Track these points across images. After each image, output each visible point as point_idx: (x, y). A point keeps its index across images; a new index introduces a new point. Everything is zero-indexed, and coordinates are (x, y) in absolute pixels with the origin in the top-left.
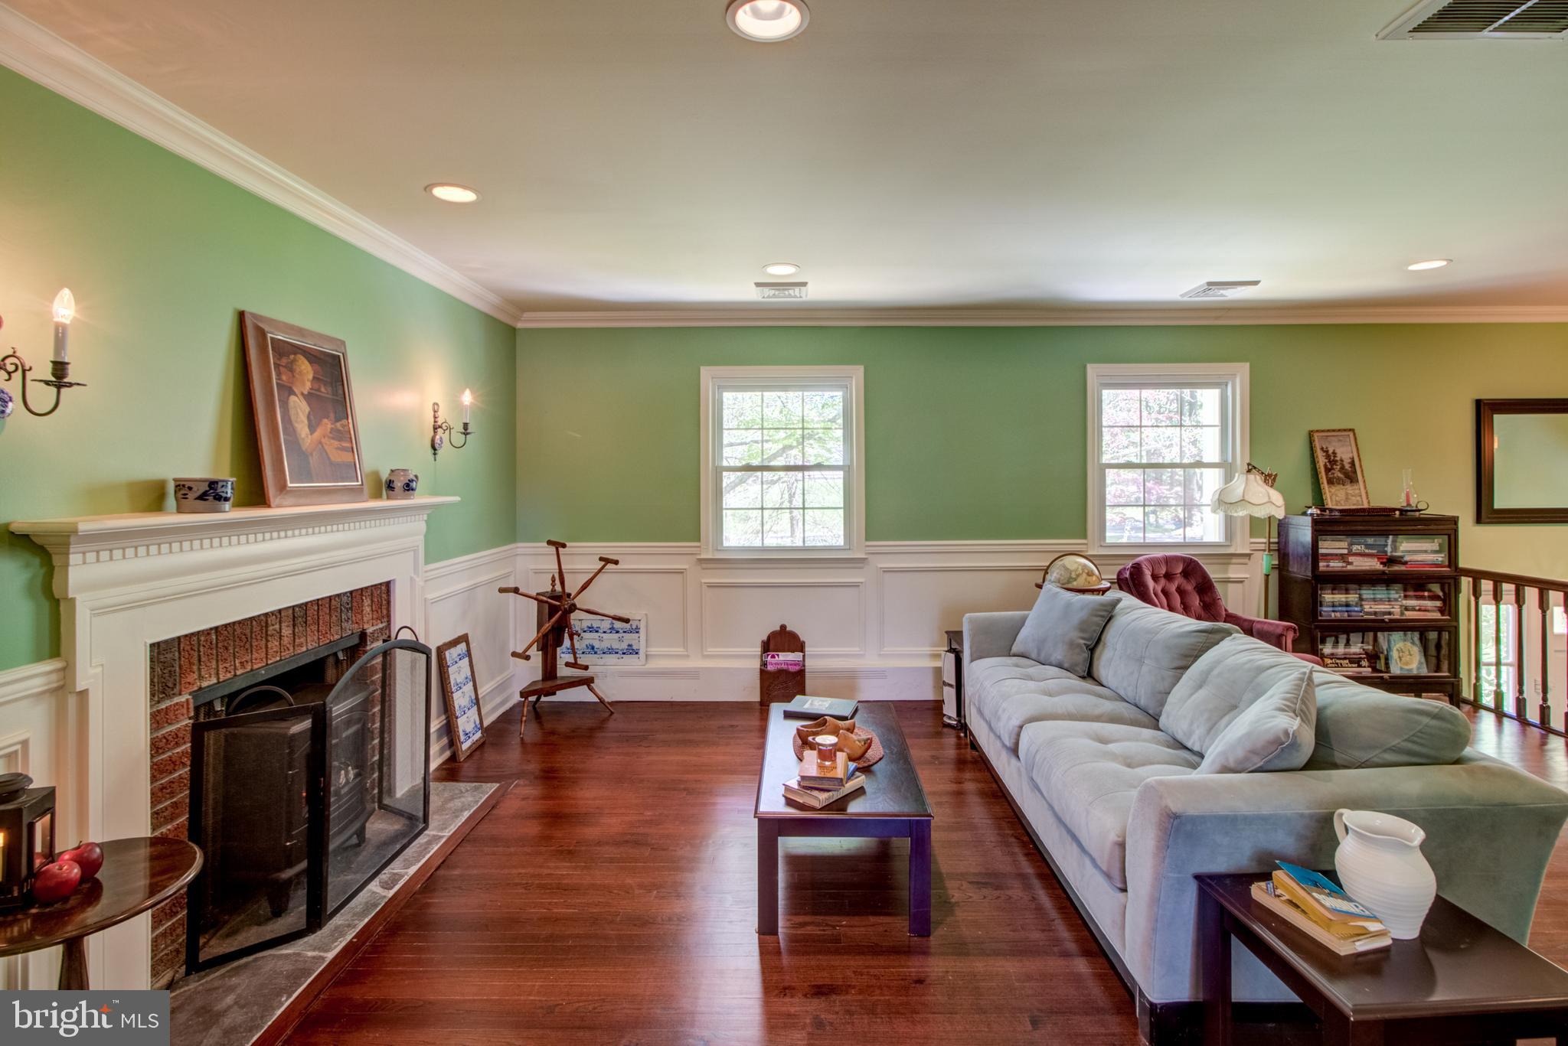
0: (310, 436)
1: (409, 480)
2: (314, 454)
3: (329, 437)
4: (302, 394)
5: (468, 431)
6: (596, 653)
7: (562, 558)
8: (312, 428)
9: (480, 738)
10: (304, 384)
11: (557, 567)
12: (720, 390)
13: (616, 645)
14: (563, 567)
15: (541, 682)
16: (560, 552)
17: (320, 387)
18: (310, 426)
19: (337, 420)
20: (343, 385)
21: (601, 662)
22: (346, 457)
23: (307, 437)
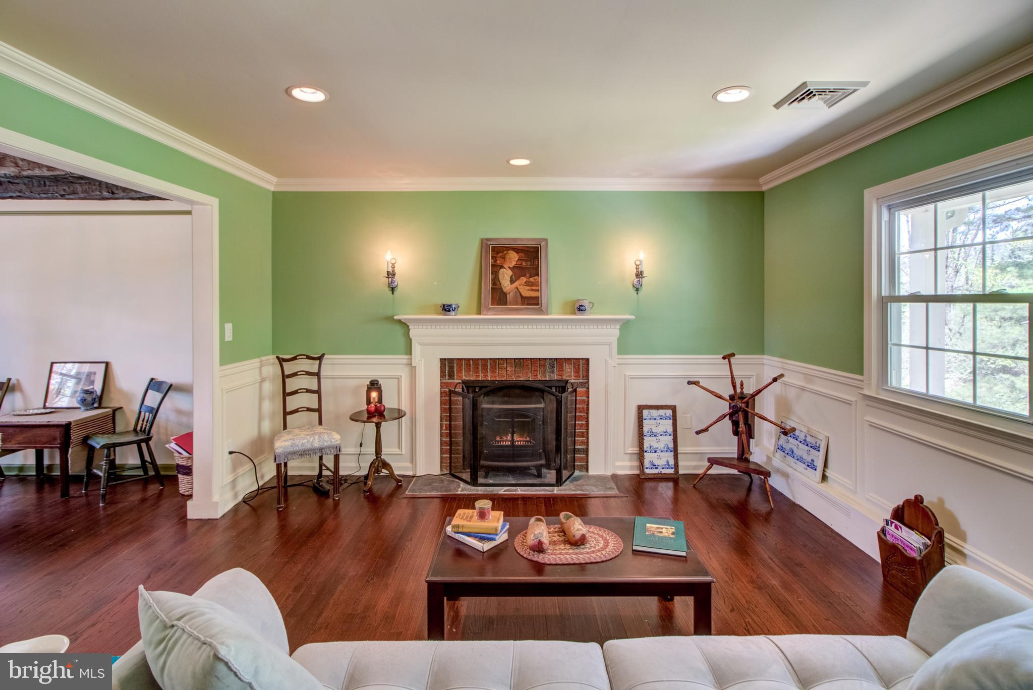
0: (510, 286)
1: (580, 306)
2: (511, 293)
3: (523, 285)
4: (509, 267)
5: (643, 276)
6: (793, 457)
7: (733, 366)
8: (512, 282)
9: (671, 474)
10: (511, 262)
11: (730, 374)
12: (892, 210)
13: (805, 456)
14: (735, 373)
15: (736, 460)
16: (732, 363)
17: (522, 263)
18: (511, 281)
19: (531, 277)
20: (539, 260)
21: (795, 466)
22: (534, 294)
23: (508, 286)
